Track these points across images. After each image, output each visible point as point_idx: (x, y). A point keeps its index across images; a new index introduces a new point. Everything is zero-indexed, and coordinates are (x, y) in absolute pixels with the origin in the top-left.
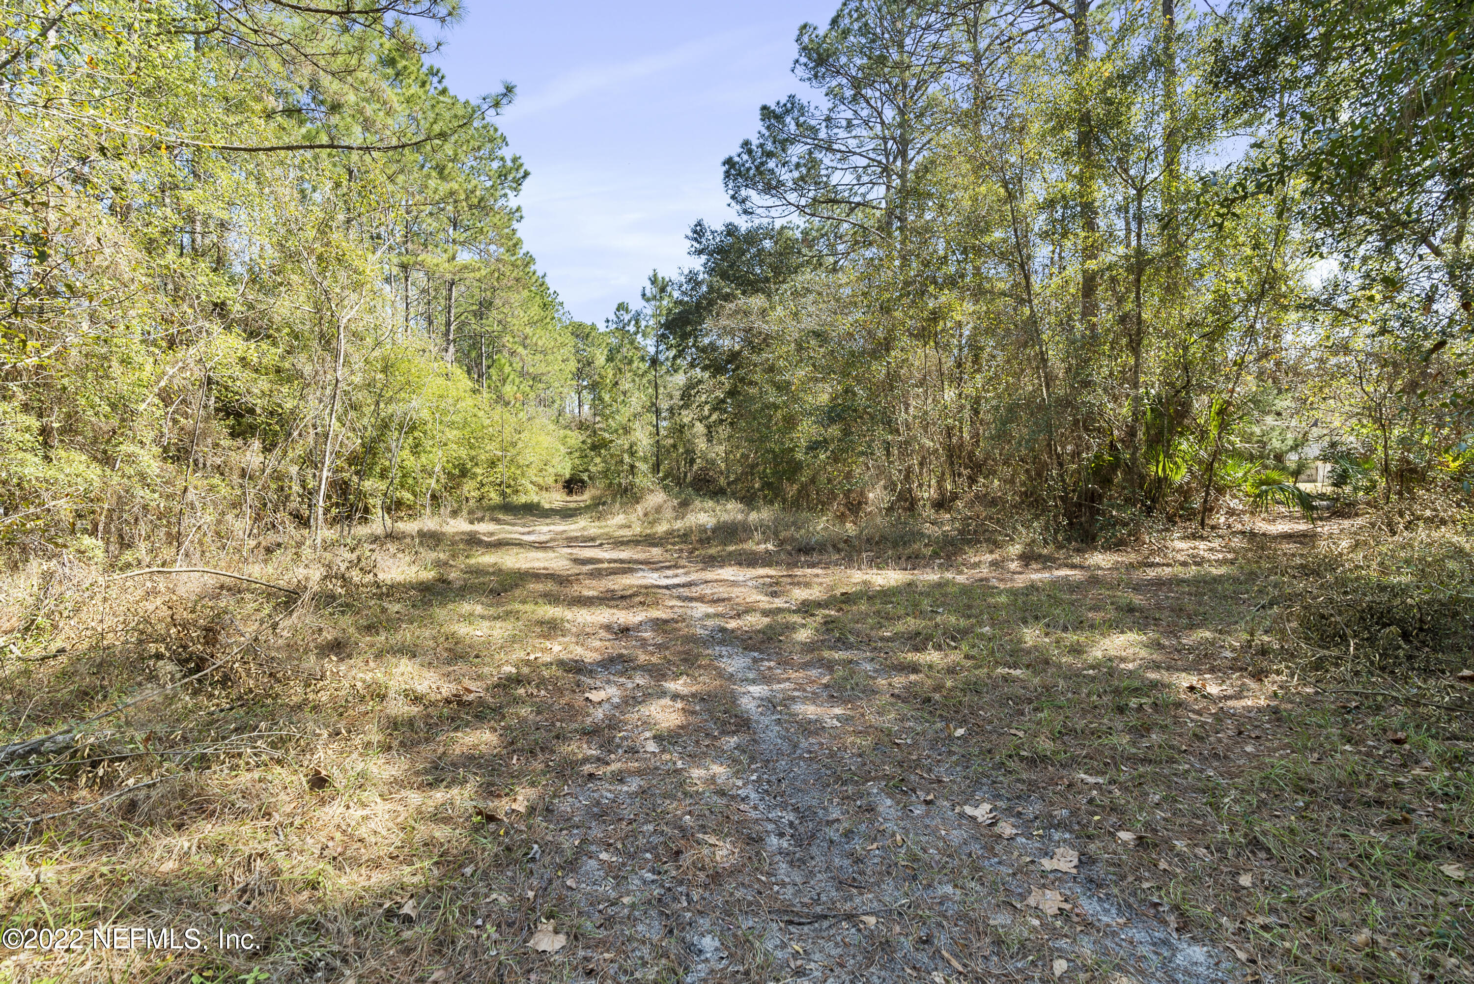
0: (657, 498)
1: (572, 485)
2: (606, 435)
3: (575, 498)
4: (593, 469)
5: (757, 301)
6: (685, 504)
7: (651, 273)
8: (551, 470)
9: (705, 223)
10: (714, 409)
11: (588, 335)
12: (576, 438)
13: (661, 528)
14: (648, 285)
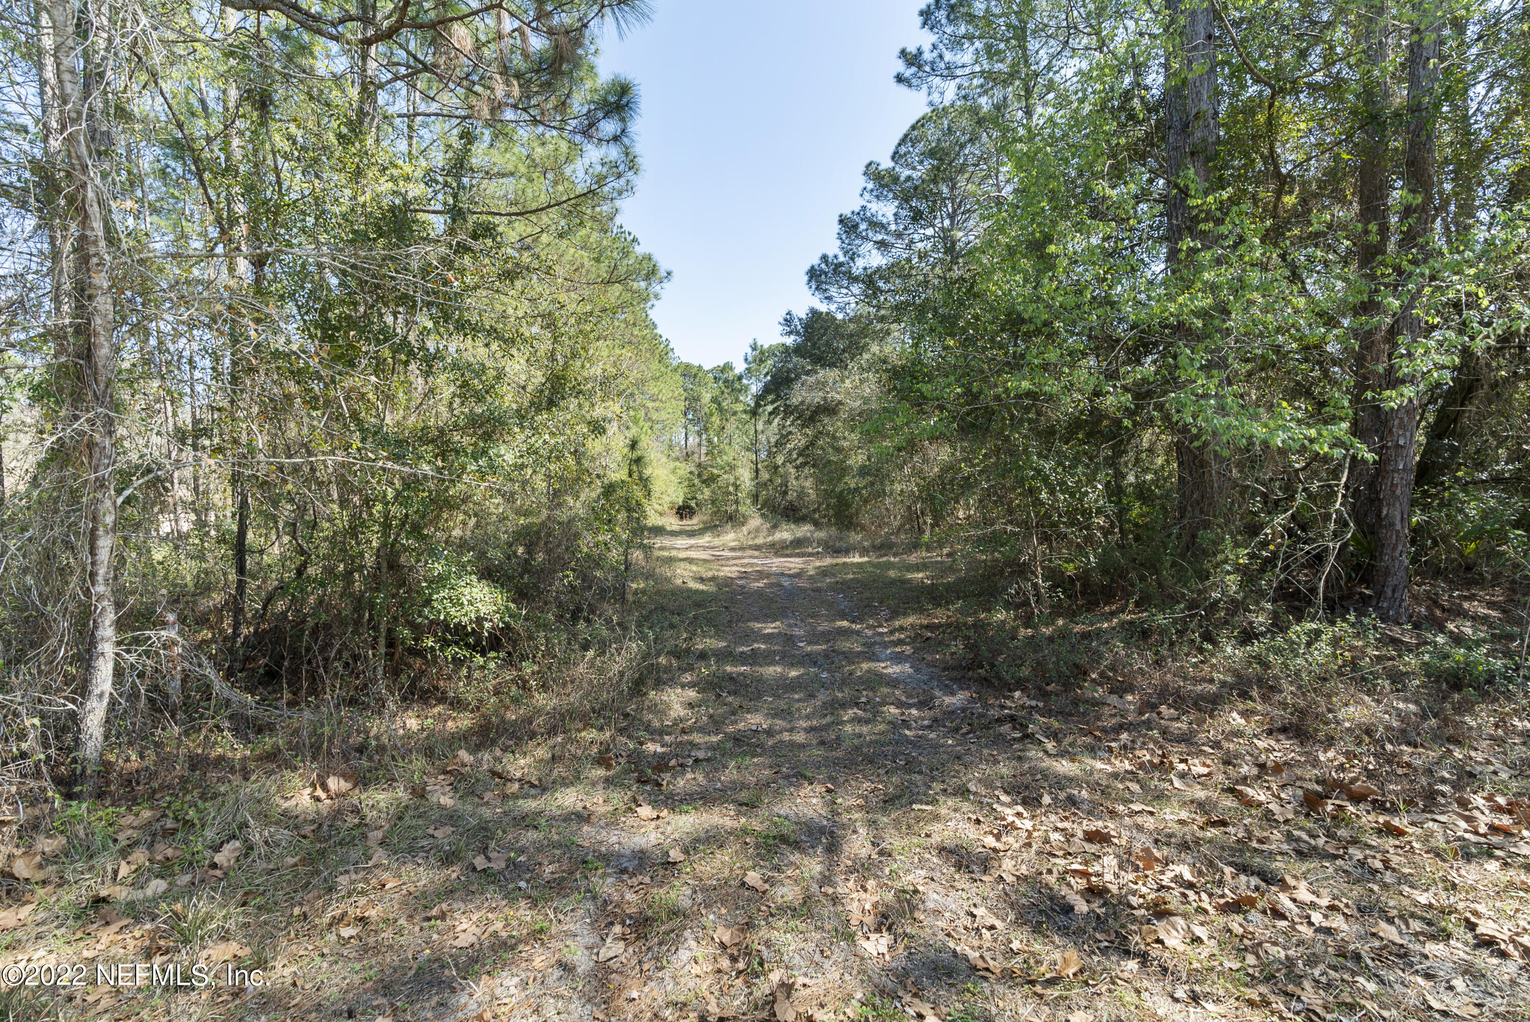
0: (755, 521)
1: (684, 511)
2: (715, 471)
3: (684, 522)
4: (699, 497)
5: (832, 374)
6: (775, 527)
7: (751, 342)
8: (668, 499)
9: (794, 313)
10: (800, 455)
11: (695, 376)
12: (685, 469)
13: (760, 541)
14: (749, 351)
